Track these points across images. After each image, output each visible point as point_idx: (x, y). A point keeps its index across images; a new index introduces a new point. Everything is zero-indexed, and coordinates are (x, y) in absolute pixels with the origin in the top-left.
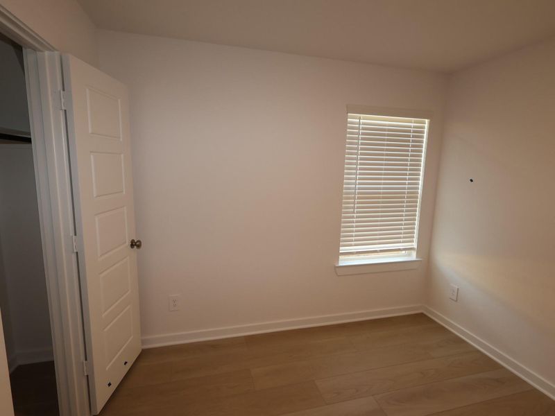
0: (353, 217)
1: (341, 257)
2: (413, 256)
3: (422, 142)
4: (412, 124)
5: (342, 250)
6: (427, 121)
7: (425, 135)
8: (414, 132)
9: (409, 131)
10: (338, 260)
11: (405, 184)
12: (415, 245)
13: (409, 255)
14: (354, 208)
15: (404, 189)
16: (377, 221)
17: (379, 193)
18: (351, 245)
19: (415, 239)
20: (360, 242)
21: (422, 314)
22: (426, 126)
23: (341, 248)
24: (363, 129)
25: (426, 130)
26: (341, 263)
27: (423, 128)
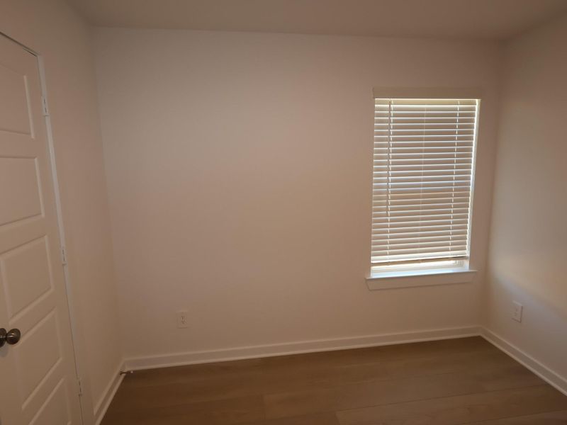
0: (386, 221)
1: (373, 268)
2: (466, 267)
3: (472, 127)
4: (458, 106)
5: (374, 259)
6: (477, 101)
7: (476, 119)
8: (461, 115)
9: (455, 115)
10: (369, 271)
11: (451, 179)
12: (467, 253)
13: (461, 265)
14: (387, 210)
15: (451, 185)
16: (417, 225)
17: (419, 191)
18: (386, 254)
19: (467, 246)
20: (396, 250)
21: (479, 337)
22: (477, 107)
23: (372, 258)
24: (395, 115)
25: (476, 113)
26: (374, 276)
27: (474, 109)
